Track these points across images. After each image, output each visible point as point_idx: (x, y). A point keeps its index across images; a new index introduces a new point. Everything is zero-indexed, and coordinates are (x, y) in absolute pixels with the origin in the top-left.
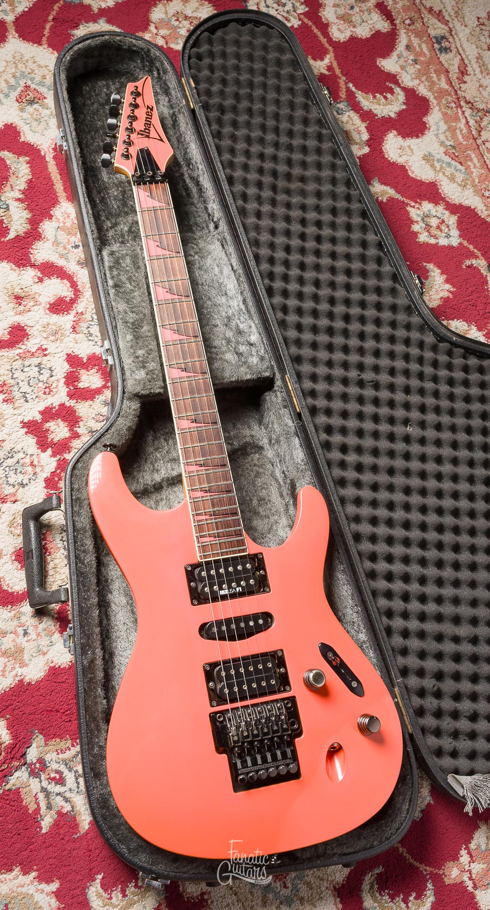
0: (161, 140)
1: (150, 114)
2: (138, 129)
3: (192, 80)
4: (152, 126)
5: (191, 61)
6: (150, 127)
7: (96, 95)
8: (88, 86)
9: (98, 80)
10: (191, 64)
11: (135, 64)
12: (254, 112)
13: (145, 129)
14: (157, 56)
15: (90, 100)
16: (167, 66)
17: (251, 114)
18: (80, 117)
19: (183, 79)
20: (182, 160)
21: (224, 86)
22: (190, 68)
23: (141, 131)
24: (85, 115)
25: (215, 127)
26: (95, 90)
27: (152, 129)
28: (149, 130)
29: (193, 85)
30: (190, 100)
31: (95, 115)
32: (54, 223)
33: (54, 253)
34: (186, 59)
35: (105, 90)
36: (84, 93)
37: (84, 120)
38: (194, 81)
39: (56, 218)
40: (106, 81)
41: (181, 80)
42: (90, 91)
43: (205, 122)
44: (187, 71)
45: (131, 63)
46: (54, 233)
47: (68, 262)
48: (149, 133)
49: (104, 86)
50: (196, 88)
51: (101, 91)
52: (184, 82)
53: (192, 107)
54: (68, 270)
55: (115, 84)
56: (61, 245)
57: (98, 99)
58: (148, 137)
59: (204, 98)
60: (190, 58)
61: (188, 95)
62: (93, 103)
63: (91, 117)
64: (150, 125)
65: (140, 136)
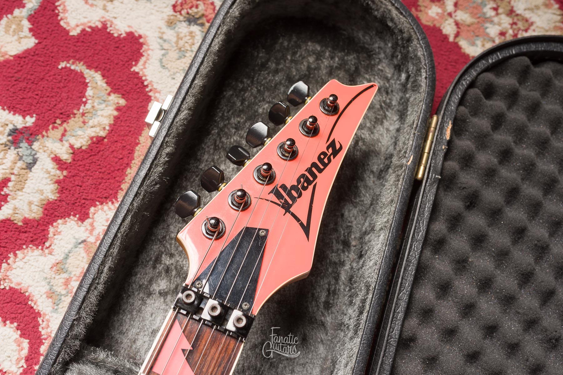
0: (306, 229)
1: (326, 161)
2: (279, 181)
3: (450, 126)
4: (311, 187)
5: (472, 91)
6: (305, 188)
7: (292, 61)
8: (290, 41)
9: (311, 39)
10: (468, 97)
11: (382, 45)
12: (526, 239)
13: (293, 187)
14: (416, 56)
15: (278, 64)
16: (423, 81)
17: (519, 238)
18: (242, 82)
19: (435, 118)
20: (358, 235)
21: (501, 162)
22: (461, 102)
23: (284, 187)
24: (252, 82)
25: (440, 227)
26: (294, 54)
27: (307, 194)
28: (300, 195)
29: (447, 135)
30: (424, 161)
31: (268, 90)
32: (82, 229)
33: (44, 283)
34: (464, 84)
35: (311, 59)
36: (277, 47)
37: (244, 90)
38: (453, 130)
39: (92, 225)
40: (322, 47)
41: (432, 117)
42: (288, 49)
43: (427, 214)
44: (453, 107)
45: (378, 39)
46: (70, 246)
47: (55, 310)
48: (294, 199)
49: (314, 52)
50: (449, 143)
51: (304, 58)
52: (433, 125)
53: (420, 175)
54: (44, 325)
55: (332, 58)
56: (65, 276)
57: (289, 68)
58: (287, 207)
59: (452, 165)
60: (472, 85)
61: (427, 150)
62: (276, 71)
63: (259, 91)
64: (309, 182)
65: (273, 197)
